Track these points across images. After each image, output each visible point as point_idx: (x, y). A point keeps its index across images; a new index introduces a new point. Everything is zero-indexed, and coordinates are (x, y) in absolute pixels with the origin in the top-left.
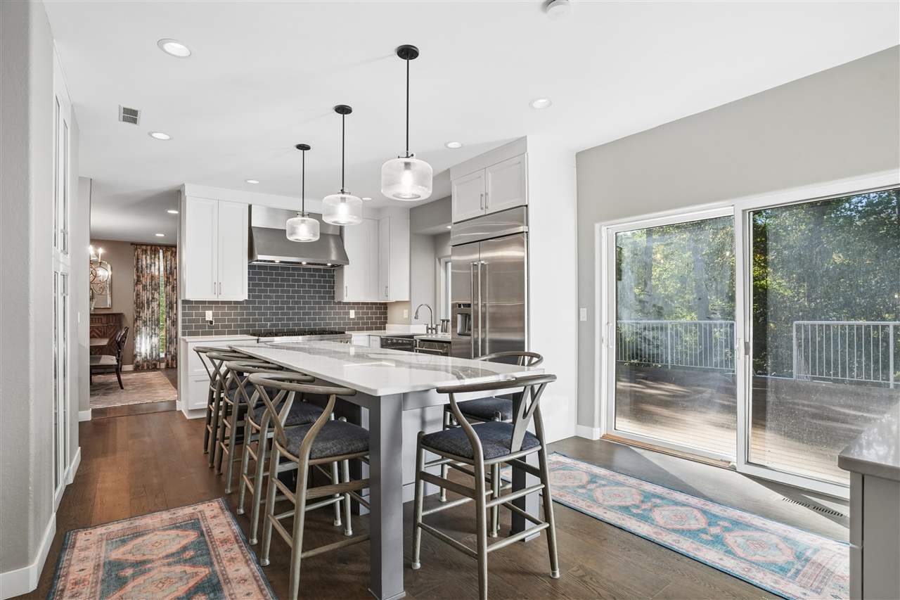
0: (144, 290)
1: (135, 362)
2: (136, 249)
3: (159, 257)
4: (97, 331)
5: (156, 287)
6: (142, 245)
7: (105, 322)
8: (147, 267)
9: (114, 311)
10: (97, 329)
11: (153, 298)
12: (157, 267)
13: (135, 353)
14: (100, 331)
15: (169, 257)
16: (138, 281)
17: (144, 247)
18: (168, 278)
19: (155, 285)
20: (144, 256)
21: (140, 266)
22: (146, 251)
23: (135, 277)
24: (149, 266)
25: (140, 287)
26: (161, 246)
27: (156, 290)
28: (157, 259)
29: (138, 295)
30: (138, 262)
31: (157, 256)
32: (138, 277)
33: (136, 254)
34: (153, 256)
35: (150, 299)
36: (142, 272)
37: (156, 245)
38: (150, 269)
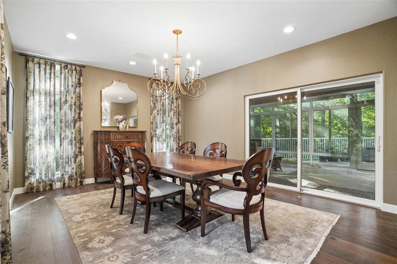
7: (141, 138)
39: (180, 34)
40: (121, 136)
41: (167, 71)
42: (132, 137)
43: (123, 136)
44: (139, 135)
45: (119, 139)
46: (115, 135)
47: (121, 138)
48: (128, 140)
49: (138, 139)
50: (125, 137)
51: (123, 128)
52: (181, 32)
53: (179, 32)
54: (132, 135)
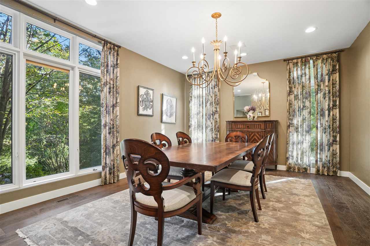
0: (295, 99)
1: (288, 163)
2: (289, 63)
3: (309, 67)
4: (258, 136)
5: (307, 96)
6: (293, 59)
7: (263, 128)
8: (298, 78)
9: (272, 118)
10: (258, 133)
11: (304, 106)
12: (307, 77)
13: (288, 156)
14: (259, 135)
15: (320, 65)
16: (290, 92)
17: (295, 61)
18: (319, 86)
19: (306, 93)
20: (295, 69)
21: (292, 78)
22: (297, 63)
23: (288, 89)
24: (300, 77)
25: (292, 97)
26: (311, 56)
27: (306, 98)
28: (307, 70)
29: (290, 104)
30: (290, 75)
31: (307, 66)
32: (290, 88)
33: (288, 68)
34: (303, 67)
35: (302, 107)
36: (293, 83)
37: (306, 57)
38: (301, 79)
39: (221, 17)
40: (242, 126)
41: (194, 64)
42: (253, 127)
43: (244, 126)
44: (262, 125)
45: (240, 128)
46: (237, 125)
47: (242, 127)
48: (249, 129)
49: (261, 128)
50: (246, 127)
51: (250, 118)
52: (220, 15)
53: (218, 15)
54: (253, 125)
